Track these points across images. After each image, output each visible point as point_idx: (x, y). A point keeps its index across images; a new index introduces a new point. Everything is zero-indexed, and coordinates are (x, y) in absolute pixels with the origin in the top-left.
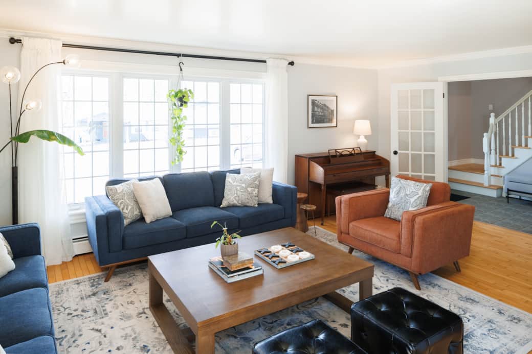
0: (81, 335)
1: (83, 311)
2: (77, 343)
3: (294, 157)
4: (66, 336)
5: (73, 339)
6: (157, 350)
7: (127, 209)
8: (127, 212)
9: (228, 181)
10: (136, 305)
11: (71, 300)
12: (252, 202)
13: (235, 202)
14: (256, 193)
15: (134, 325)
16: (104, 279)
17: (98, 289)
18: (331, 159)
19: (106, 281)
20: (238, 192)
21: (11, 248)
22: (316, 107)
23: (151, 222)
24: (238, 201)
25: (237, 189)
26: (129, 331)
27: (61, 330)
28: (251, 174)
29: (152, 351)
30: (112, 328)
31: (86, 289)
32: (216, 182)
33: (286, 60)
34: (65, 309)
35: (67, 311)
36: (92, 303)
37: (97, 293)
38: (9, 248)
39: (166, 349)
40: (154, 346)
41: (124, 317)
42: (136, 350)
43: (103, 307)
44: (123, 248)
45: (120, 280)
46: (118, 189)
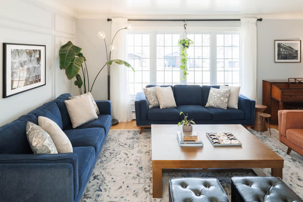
0: (119, 154)
1: (125, 144)
2: (116, 157)
3: (262, 81)
4: (114, 153)
5: (116, 155)
6: (146, 171)
7: (151, 100)
8: (151, 102)
9: (211, 92)
10: (147, 148)
11: (123, 138)
12: (222, 106)
13: (213, 105)
14: (226, 101)
15: (141, 157)
16: (139, 133)
17: (135, 137)
18: (290, 85)
19: (140, 133)
20: (215, 99)
21: (99, 110)
22: (281, 48)
23: (163, 109)
24: (214, 104)
25: (214, 97)
26: (138, 158)
27: (113, 150)
28: (225, 89)
29: (143, 171)
30: (132, 155)
31: (131, 135)
32: (204, 92)
33: (255, 18)
34: (119, 141)
35: (119, 143)
36: (130, 142)
37: (134, 138)
38: (98, 109)
39: (150, 172)
40: (145, 169)
41: (140, 152)
42: (137, 168)
43: (133, 145)
44: (147, 119)
45: (146, 134)
46: (148, 90)
